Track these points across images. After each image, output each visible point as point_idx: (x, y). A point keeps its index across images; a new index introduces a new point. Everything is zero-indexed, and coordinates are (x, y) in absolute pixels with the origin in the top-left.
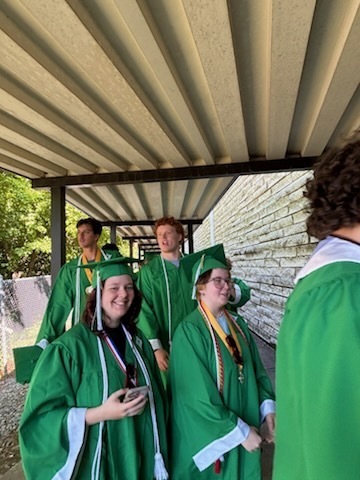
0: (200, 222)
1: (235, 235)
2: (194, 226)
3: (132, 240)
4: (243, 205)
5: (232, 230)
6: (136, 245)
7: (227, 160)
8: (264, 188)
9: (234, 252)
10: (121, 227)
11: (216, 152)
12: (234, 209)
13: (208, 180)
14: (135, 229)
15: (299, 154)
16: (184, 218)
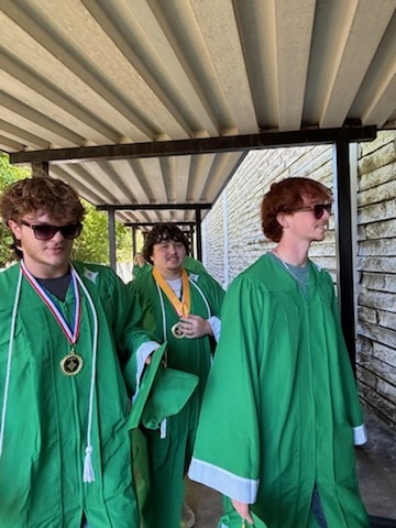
0: (209, 206)
1: (249, 222)
2: (203, 212)
3: (135, 226)
4: (259, 188)
5: (247, 216)
6: (139, 233)
7: (234, 132)
8: (281, 167)
9: (248, 241)
10: (122, 212)
11: (222, 122)
12: (249, 192)
13: (213, 155)
14: (137, 214)
15: (318, 125)
16: (192, 202)
